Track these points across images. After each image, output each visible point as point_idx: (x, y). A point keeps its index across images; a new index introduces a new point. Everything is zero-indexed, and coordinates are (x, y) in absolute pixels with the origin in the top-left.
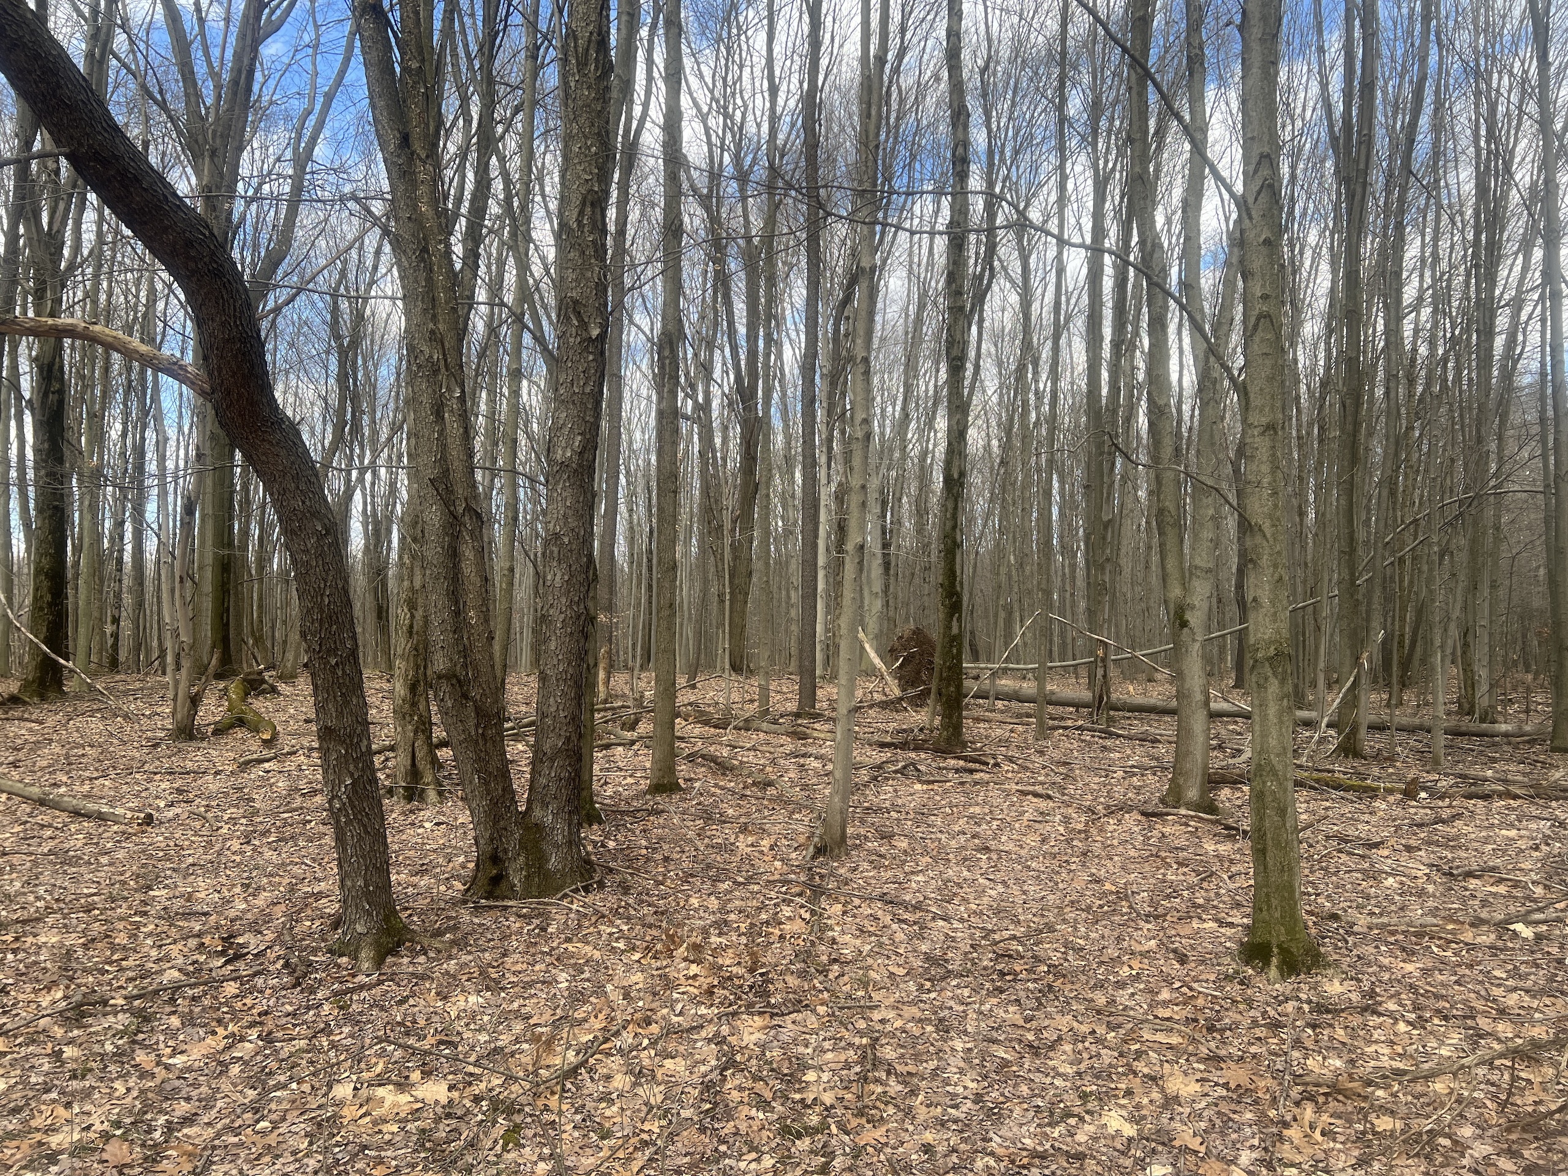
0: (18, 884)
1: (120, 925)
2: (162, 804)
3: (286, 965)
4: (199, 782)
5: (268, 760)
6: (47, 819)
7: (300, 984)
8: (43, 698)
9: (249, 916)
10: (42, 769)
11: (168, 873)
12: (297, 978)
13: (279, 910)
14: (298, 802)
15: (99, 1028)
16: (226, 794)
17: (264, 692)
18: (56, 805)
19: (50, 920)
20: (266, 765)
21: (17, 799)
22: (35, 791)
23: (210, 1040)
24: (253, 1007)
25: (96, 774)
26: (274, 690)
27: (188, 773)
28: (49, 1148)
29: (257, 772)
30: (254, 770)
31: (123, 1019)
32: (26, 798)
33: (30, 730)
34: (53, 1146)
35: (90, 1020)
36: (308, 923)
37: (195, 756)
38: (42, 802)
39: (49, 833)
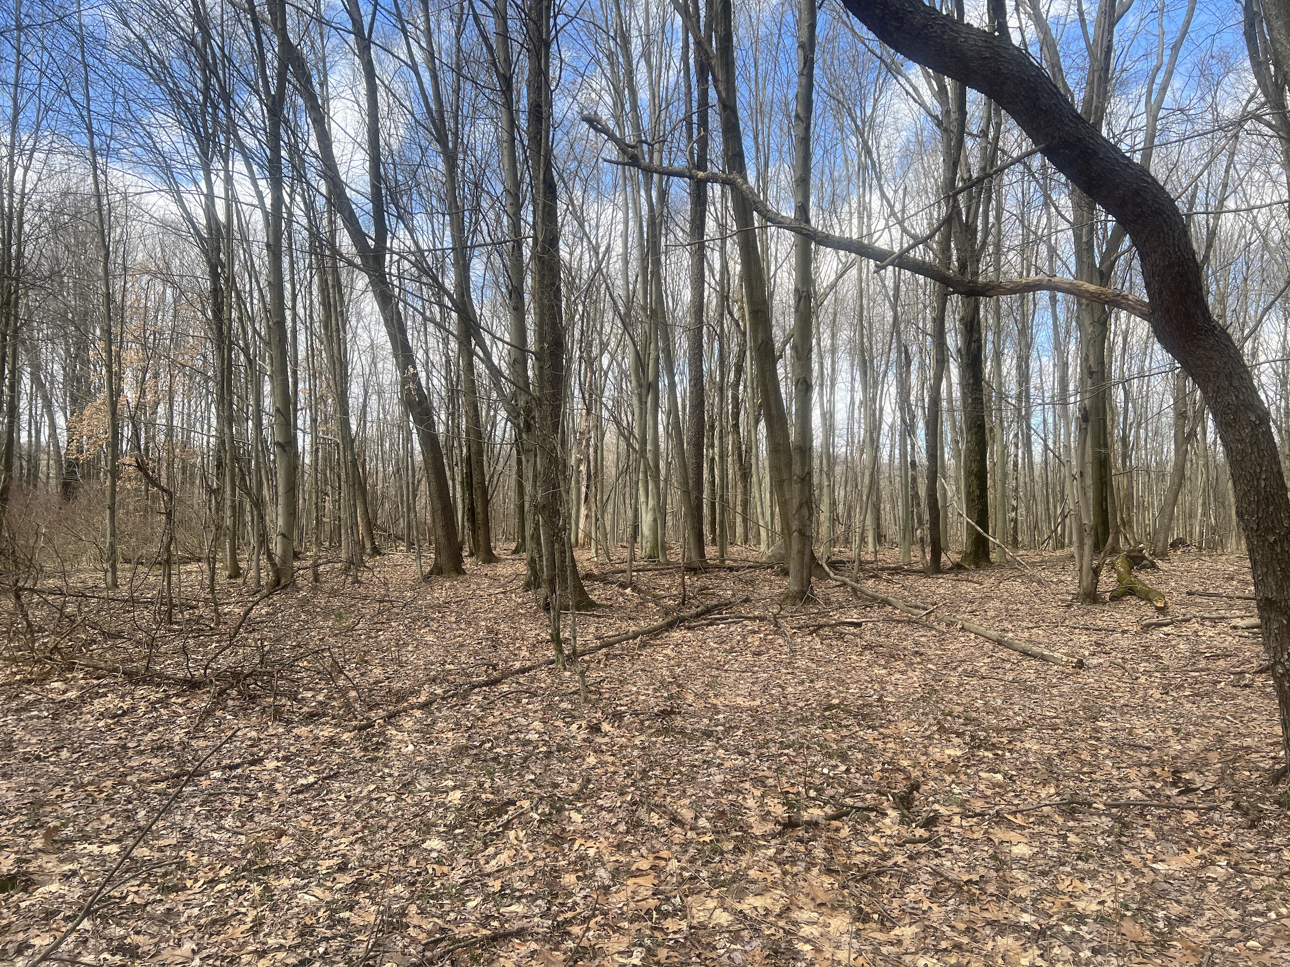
0: (999, 702)
1: (1083, 745)
2: (1087, 653)
3: (1237, 806)
4: (1111, 638)
5: (1166, 625)
6: (1005, 656)
7: (1255, 827)
8: (978, 566)
9: (1186, 756)
10: (993, 618)
11: (1108, 709)
12: (1253, 821)
13: (1214, 757)
14: (1202, 664)
15: (1089, 824)
16: (1137, 651)
17: (1144, 567)
18: (1009, 646)
19: (1029, 731)
20: (1165, 629)
21: (982, 639)
22: (993, 634)
23: (1184, 856)
24: (1215, 836)
25: (1031, 625)
26: (1153, 566)
27: (1100, 630)
28: (1077, 910)
29: (1158, 634)
30: (1155, 632)
31: (1106, 822)
32: (988, 639)
33: (975, 589)
34: (1080, 909)
35: (1081, 816)
36: (1248, 773)
37: (1104, 617)
38: (1000, 643)
39: (1008, 666)
